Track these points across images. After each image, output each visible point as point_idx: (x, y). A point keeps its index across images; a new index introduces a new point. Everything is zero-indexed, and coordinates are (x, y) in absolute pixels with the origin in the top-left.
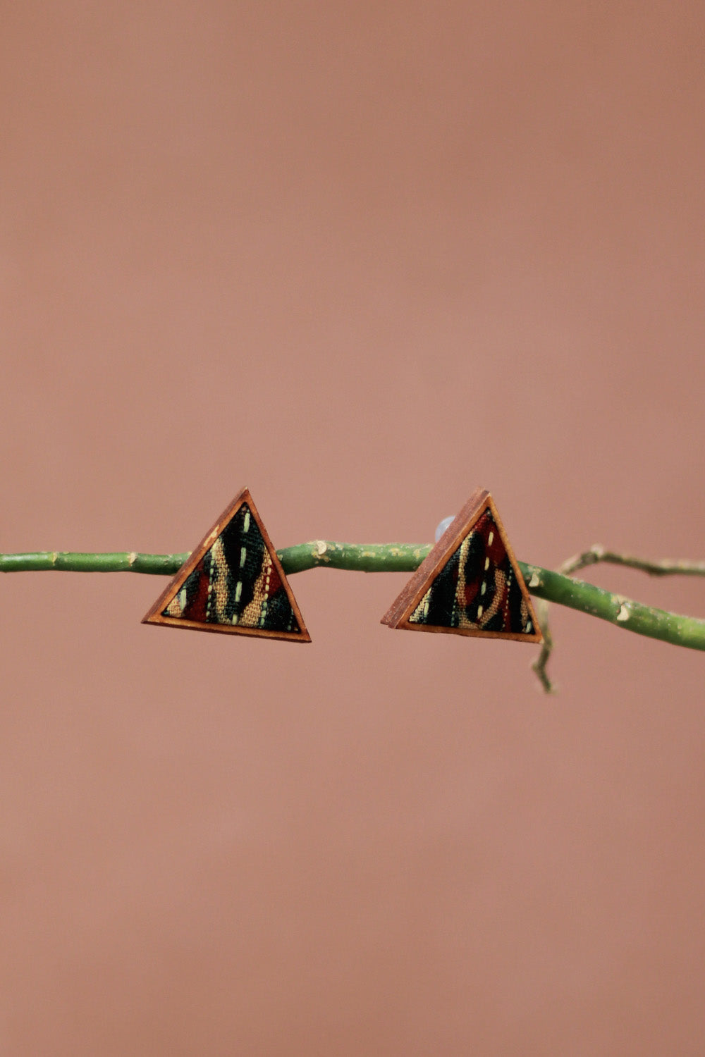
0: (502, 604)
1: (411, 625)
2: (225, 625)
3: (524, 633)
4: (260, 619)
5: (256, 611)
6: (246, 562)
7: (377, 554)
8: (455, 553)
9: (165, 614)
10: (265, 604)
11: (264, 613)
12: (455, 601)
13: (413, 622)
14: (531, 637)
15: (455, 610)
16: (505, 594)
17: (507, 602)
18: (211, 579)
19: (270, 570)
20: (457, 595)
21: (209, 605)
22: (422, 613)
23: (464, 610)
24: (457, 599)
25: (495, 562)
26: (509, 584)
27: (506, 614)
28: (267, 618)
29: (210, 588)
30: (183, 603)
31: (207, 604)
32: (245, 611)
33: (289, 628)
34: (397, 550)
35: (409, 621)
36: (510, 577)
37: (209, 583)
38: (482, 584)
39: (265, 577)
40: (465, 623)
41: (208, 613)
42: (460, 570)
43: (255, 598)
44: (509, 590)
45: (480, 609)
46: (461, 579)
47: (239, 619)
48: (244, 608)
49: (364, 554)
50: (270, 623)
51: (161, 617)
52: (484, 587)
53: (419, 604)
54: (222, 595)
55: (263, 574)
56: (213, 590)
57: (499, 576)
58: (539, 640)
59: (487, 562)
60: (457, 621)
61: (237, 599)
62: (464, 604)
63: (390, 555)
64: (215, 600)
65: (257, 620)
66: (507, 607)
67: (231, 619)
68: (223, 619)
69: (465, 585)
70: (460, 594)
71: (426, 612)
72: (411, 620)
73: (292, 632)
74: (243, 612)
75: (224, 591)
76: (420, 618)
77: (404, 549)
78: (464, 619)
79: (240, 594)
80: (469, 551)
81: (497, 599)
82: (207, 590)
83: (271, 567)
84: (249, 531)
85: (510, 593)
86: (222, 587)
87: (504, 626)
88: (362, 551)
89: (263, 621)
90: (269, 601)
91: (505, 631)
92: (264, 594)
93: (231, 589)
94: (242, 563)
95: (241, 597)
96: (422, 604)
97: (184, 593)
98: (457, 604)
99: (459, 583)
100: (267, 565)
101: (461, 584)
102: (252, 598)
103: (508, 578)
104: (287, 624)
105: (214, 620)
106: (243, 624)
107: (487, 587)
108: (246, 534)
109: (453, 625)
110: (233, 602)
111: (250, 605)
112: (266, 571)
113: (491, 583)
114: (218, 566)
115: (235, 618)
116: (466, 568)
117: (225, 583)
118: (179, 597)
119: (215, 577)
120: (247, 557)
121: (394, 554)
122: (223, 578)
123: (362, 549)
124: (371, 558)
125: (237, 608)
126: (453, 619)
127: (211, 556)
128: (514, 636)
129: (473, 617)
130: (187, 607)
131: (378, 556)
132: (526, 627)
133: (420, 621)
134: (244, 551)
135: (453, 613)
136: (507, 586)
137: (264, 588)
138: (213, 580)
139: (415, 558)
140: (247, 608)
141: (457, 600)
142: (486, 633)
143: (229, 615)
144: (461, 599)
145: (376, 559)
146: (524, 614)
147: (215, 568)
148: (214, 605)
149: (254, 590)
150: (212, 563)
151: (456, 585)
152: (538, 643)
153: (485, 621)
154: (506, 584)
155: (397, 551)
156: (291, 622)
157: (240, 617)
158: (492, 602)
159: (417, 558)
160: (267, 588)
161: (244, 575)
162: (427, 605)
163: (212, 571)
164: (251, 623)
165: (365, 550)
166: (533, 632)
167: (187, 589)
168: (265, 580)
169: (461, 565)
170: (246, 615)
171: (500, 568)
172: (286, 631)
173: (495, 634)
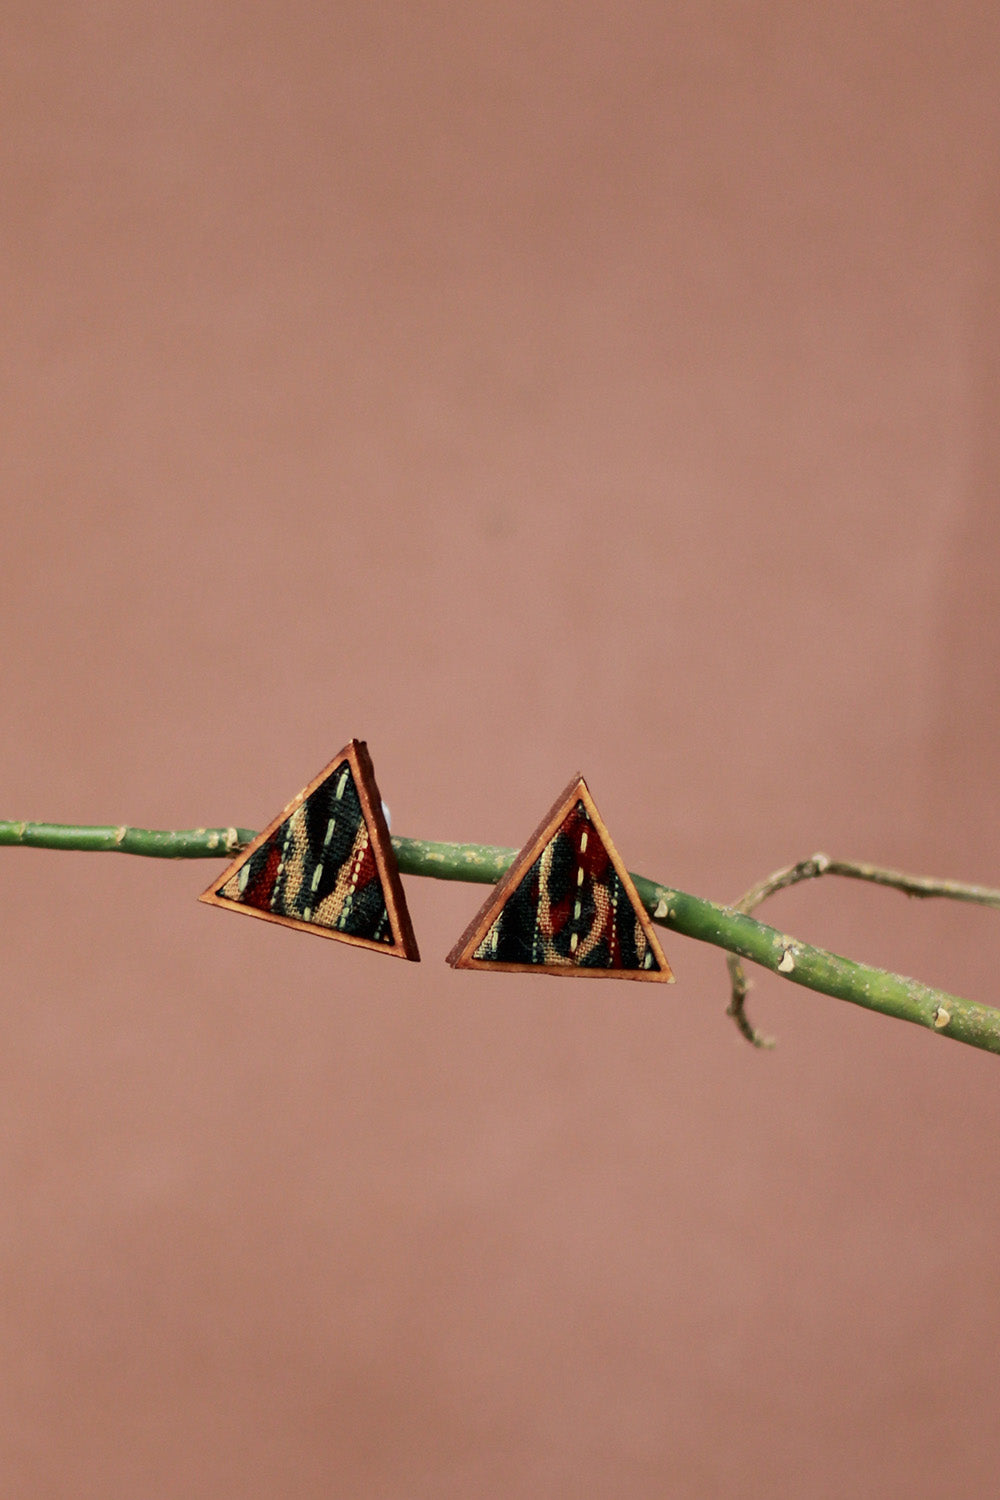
0: (607, 930)
1: (477, 964)
2: (294, 918)
3: (643, 969)
4: (340, 918)
5: (337, 906)
6: (333, 839)
7: (447, 857)
8: (534, 864)
9: (219, 894)
10: (350, 899)
11: (346, 911)
12: (537, 928)
13: (478, 959)
14: (655, 975)
15: (536, 941)
16: (610, 917)
17: (614, 927)
18: (283, 857)
19: (362, 855)
20: (538, 920)
21: (277, 889)
22: (489, 946)
23: (550, 940)
24: (539, 925)
25: (592, 873)
26: (615, 903)
27: (613, 945)
28: (349, 918)
29: (280, 868)
30: (244, 881)
31: (274, 888)
32: (321, 904)
33: (377, 935)
34: (474, 854)
35: (473, 958)
36: (616, 894)
37: (280, 860)
38: (575, 904)
39: (354, 864)
40: (552, 957)
41: (273, 901)
42: (541, 887)
43: (337, 889)
44: (615, 911)
45: (574, 939)
46: (543, 898)
47: (312, 915)
48: (321, 900)
49: (429, 856)
50: (353, 926)
51: (215, 897)
52: (578, 907)
53: (487, 934)
54: (294, 879)
55: (353, 859)
56: (284, 870)
57: (600, 893)
58: (667, 979)
59: (581, 873)
60: (540, 955)
61: (314, 887)
62: (550, 932)
63: (463, 860)
64: (285, 884)
65: (336, 919)
66: (613, 935)
67: (302, 912)
68: (293, 911)
69: (550, 907)
70: (543, 917)
71: (494, 944)
72: (476, 956)
73: (381, 941)
74: (318, 906)
75: (299, 874)
76: (487, 952)
77: (483, 854)
78: (551, 952)
79: (318, 880)
80: (552, 860)
81: (598, 925)
82: (276, 870)
83: (364, 850)
84: (342, 798)
85: (616, 916)
86: (296, 869)
87: (611, 960)
88: (427, 852)
89: (343, 922)
90: (355, 895)
91: (613, 967)
92: (350, 886)
93: (308, 872)
94: (327, 841)
95: (320, 885)
96: (490, 934)
97: (247, 869)
98: (539, 932)
99: (540, 903)
100: (358, 847)
101: (544, 905)
102: (334, 890)
103: (613, 894)
104: (375, 930)
105: (280, 911)
106: (317, 922)
107: (582, 909)
108: (338, 802)
109: (535, 960)
110: (307, 890)
111: (329, 897)
112: (357, 856)
113: (588, 901)
114: (296, 839)
115: (307, 912)
116: (551, 881)
117: (302, 863)
118: (239, 875)
119: (289, 853)
120: (335, 833)
121: (469, 860)
122: (299, 857)
123: (428, 849)
124: (438, 863)
125: (312, 899)
126: (534, 953)
127: (288, 826)
128: (629, 974)
129: (564, 949)
130: (249, 887)
131: (448, 861)
132: (644, 961)
133: (488, 958)
134: (332, 823)
135: (535, 944)
136: (611, 907)
137: (350, 878)
138: (286, 857)
139: (495, 867)
140: (325, 900)
141: (540, 927)
142: (587, 972)
143: (301, 908)
144: (545, 926)
145: (444, 864)
146: (640, 943)
147: (292, 842)
148: (283, 891)
149: (336, 878)
150: (288, 835)
151: (535, 905)
152: (665, 982)
153: (583, 953)
154: (610, 903)
155: (473, 856)
156: (380, 928)
157: (313, 911)
158: (591, 928)
159: (499, 867)
160: (355, 878)
161: (328, 857)
162: (496, 935)
163: (286, 845)
164: (327, 921)
165: (431, 851)
166: (656, 967)
167: (252, 865)
168: (353, 868)
169: (543, 880)
170: (321, 911)
171: (601, 881)
172: (372, 939)
173: (601, 973)
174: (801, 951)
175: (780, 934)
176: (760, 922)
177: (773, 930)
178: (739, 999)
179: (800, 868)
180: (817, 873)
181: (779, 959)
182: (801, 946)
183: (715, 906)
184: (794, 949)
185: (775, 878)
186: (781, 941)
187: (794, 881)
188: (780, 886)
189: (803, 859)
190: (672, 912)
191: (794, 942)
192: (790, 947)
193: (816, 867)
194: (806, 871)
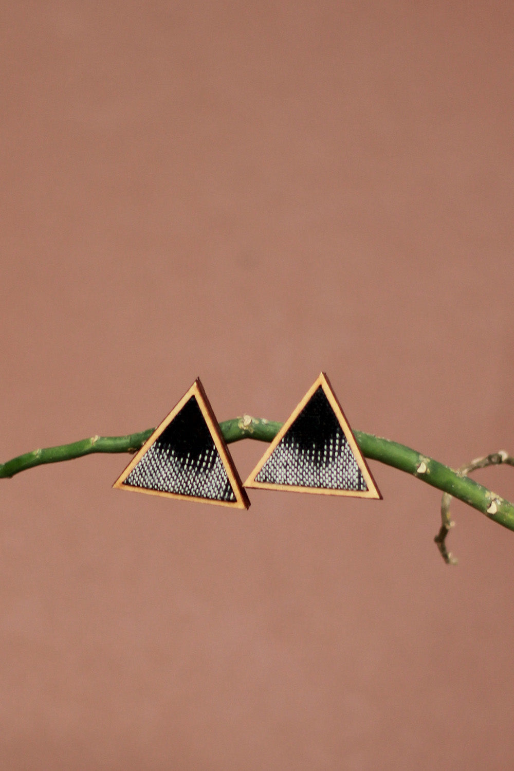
174: (501, 502)
175: (489, 491)
176: (477, 483)
177: (485, 489)
178: (444, 532)
179: (490, 458)
180: (500, 461)
181: (488, 505)
182: (501, 499)
183: (452, 470)
184: (497, 501)
185: (475, 462)
186: (490, 495)
187: (487, 465)
188: (478, 467)
189: (492, 453)
190: (428, 470)
191: (498, 497)
192: (495, 500)
193: (500, 458)
194: (494, 460)
